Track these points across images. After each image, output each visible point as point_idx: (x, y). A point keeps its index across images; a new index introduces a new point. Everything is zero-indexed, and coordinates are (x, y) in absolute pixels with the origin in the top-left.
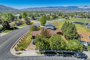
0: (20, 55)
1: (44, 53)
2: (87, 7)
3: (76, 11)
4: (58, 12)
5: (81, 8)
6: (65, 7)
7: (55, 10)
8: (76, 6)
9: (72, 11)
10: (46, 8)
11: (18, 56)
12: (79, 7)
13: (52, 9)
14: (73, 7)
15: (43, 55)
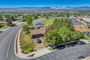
0: (35, 57)
1: (56, 48)
2: (58, 8)
3: (50, 11)
4: (34, 12)
5: (53, 9)
6: (40, 7)
7: (31, 10)
8: (49, 7)
9: (47, 11)
10: (21, 8)
11: (33, 58)
12: (52, 8)
13: (28, 9)
14: (47, 7)
15: (56, 50)
